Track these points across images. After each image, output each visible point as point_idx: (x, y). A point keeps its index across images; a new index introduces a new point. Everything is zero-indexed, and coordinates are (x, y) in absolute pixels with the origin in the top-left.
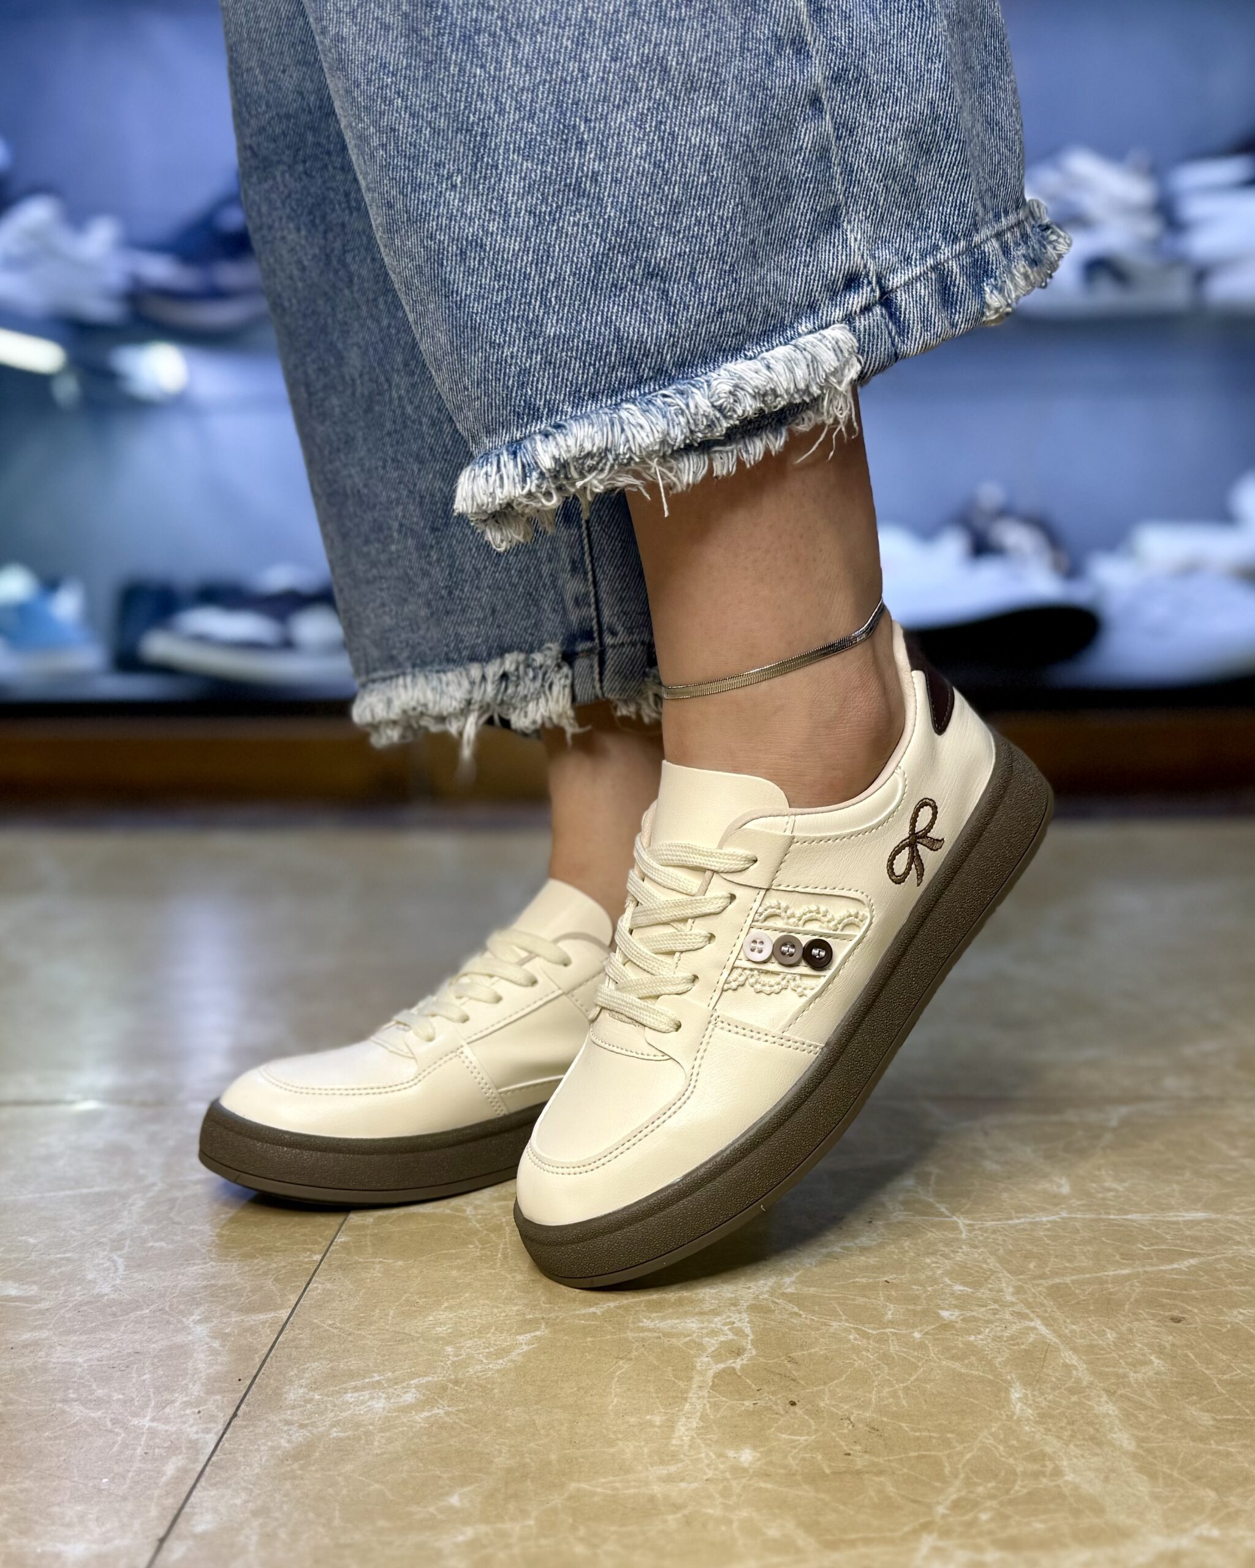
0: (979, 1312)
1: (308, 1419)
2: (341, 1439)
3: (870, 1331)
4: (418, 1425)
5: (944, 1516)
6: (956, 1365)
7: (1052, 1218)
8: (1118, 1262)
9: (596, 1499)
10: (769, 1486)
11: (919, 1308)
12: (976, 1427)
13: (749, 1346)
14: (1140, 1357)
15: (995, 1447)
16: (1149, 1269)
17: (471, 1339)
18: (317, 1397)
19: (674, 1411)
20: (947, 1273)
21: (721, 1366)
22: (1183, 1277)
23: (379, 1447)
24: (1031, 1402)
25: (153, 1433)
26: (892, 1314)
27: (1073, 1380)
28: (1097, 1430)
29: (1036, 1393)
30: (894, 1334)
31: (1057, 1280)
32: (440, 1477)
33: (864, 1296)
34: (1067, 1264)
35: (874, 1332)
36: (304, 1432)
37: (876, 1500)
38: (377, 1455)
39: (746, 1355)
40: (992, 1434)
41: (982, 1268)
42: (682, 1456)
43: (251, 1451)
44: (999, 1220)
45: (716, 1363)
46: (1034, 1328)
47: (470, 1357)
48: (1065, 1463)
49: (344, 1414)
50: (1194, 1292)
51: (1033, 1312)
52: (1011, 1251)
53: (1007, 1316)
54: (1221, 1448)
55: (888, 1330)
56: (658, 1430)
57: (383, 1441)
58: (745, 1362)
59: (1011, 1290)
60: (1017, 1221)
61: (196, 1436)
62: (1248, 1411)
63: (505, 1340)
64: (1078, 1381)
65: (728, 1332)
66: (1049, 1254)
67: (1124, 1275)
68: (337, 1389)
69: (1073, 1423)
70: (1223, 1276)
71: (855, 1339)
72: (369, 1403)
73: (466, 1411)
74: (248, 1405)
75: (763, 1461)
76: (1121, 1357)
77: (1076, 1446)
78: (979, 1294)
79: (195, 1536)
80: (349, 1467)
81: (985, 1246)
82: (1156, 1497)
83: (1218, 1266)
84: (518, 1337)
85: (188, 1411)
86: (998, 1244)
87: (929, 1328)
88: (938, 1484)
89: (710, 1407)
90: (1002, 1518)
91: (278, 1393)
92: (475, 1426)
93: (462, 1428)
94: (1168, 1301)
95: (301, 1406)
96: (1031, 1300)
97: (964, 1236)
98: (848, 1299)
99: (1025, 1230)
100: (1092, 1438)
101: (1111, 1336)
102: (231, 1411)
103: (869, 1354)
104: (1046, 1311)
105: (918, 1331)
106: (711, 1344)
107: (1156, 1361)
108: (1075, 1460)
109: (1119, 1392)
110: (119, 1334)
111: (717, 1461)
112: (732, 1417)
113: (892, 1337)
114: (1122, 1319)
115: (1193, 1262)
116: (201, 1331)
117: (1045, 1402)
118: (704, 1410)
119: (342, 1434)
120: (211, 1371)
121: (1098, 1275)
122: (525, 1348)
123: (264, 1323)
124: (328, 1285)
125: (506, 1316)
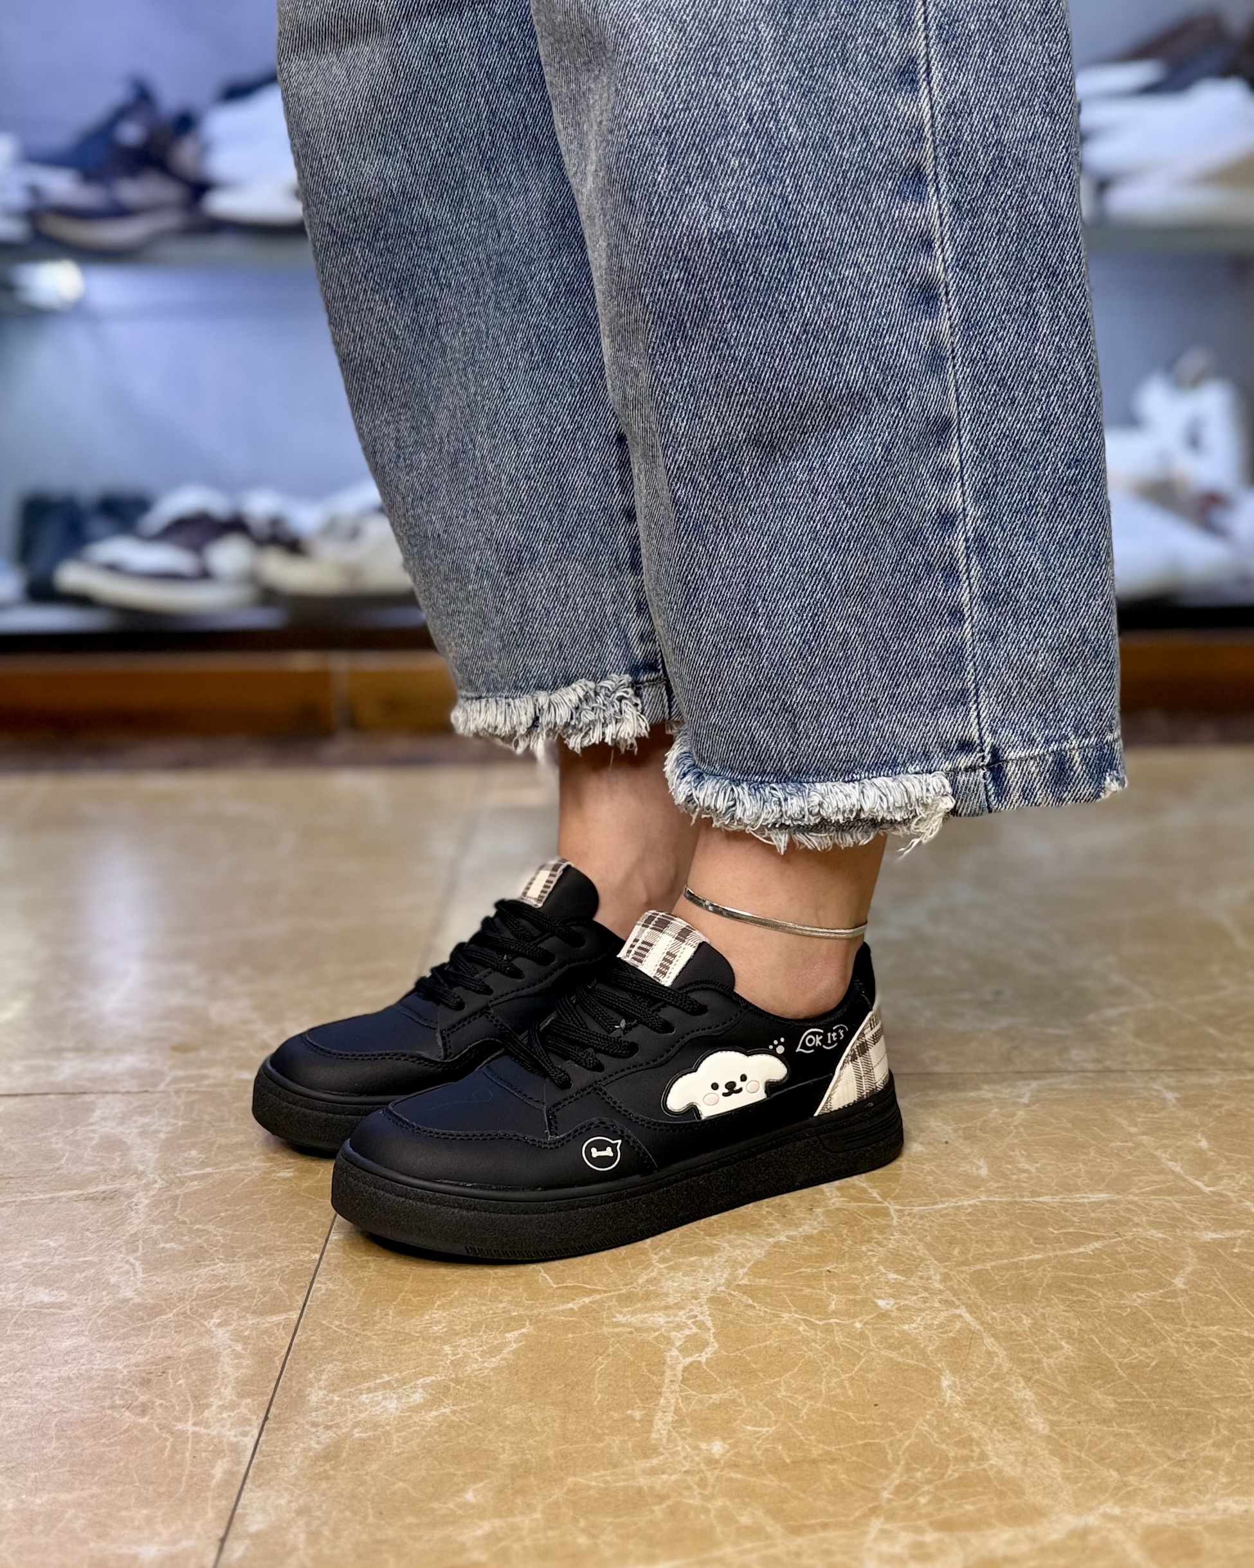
0: (911, 1301)
1: (332, 1421)
2: (363, 1440)
3: (817, 1322)
4: (429, 1425)
5: (889, 1501)
6: (893, 1355)
7: (972, 1202)
8: (1032, 1246)
9: (592, 1492)
10: (739, 1476)
11: (858, 1298)
12: (913, 1415)
13: (712, 1340)
14: (1052, 1342)
15: (930, 1434)
16: (1059, 1253)
17: (465, 1337)
18: (337, 1399)
19: (651, 1406)
20: (884, 1261)
21: (689, 1360)
22: (1089, 1261)
23: (398, 1447)
24: (959, 1389)
25: (197, 1437)
26: (836, 1305)
27: (995, 1366)
28: (1016, 1415)
29: (963, 1380)
30: (838, 1324)
31: (979, 1267)
32: (454, 1475)
33: (809, 1286)
34: (987, 1250)
35: (821, 1323)
36: (330, 1433)
37: (831, 1487)
38: (397, 1455)
39: (709, 1350)
40: (927, 1421)
41: (912, 1255)
42: (661, 1449)
43: (287, 1453)
44: (926, 1205)
45: (684, 1358)
46: (960, 1316)
47: (466, 1355)
48: (990, 1448)
49: (363, 1415)
50: (1098, 1275)
51: (958, 1299)
52: (938, 1237)
53: (937, 1305)
54: (1122, 1430)
55: (832, 1321)
56: (638, 1425)
57: (401, 1440)
58: (709, 1355)
59: (938, 1277)
60: (942, 1206)
61: (234, 1440)
62: (1145, 1394)
63: (495, 1338)
64: (999, 1367)
65: (692, 1326)
66: (971, 1240)
67: (1037, 1260)
68: (353, 1390)
69: (995, 1409)
70: (1123, 1259)
71: (805, 1330)
72: (383, 1404)
73: (469, 1410)
74: (278, 1407)
75: (732, 1452)
76: (1036, 1343)
77: (999, 1431)
78: (911, 1283)
79: (250, 1536)
80: (374, 1467)
81: (914, 1233)
82: (1067, 1478)
83: (1119, 1249)
84: (507, 1335)
85: (225, 1415)
86: (926, 1230)
87: (869, 1317)
88: (883, 1471)
89: (683, 1401)
90: (937, 1500)
91: (301, 1397)
92: (479, 1425)
93: (468, 1426)
94: (1076, 1286)
95: (323, 1408)
96: (956, 1287)
97: (895, 1223)
98: (796, 1290)
99: (949, 1215)
100: (1012, 1423)
101: (1027, 1322)
102: (263, 1415)
103: (817, 1346)
104: (969, 1298)
105: (861, 1321)
106: (678, 1337)
107: (1066, 1346)
108: (998, 1445)
109: (1035, 1378)
110: (150, 1339)
111: (693, 1453)
112: (701, 1410)
113: (837, 1328)
114: (1036, 1304)
115: (1097, 1245)
116: (222, 1335)
117: (971, 1389)
118: (678, 1403)
119: (363, 1435)
120: (239, 1374)
121: (1015, 1260)
122: (515, 1346)
123: (278, 1325)
124: (331, 1286)
125: (494, 1313)
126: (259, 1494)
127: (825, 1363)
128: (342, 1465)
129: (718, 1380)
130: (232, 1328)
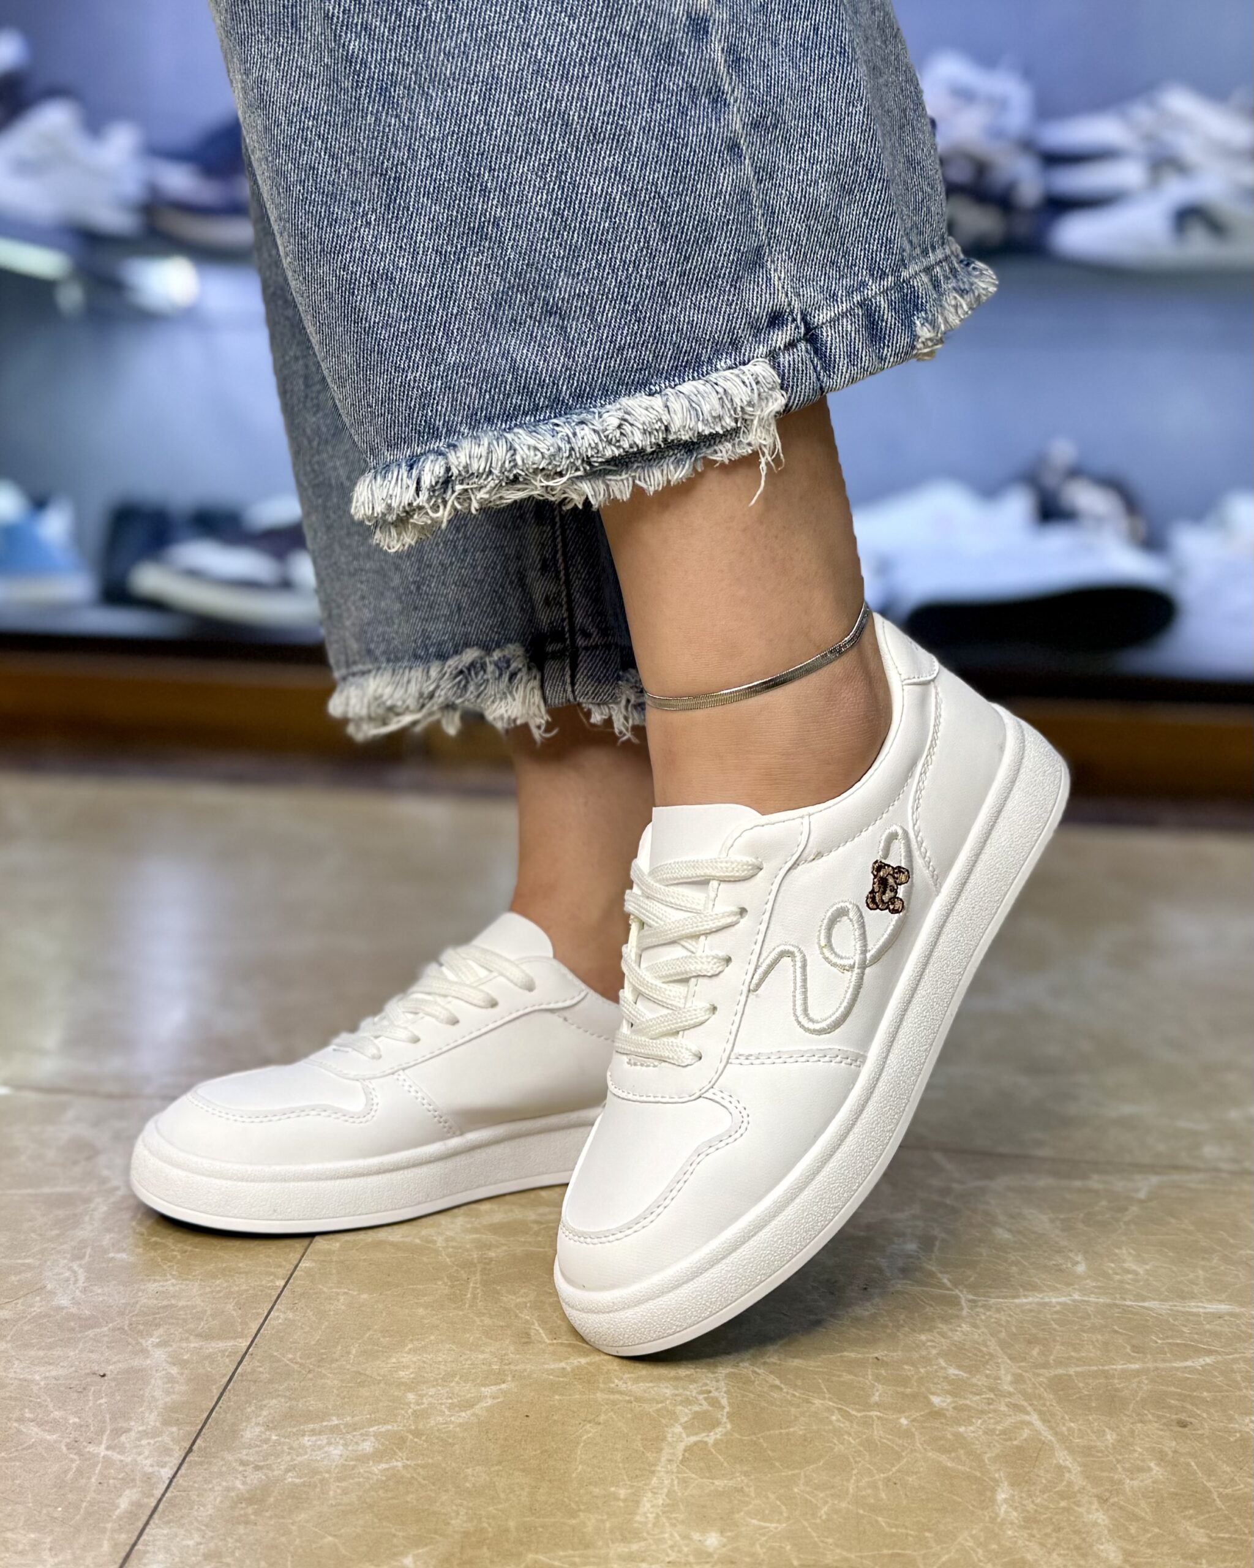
0: (973, 1401)
1: (264, 1461)
2: (296, 1485)
3: (854, 1413)
4: (375, 1477)
6: (943, 1458)
7: (1063, 1299)
8: (1128, 1355)
11: (908, 1391)
12: (956, 1528)
13: (724, 1420)
14: (1139, 1462)
15: (974, 1550)
16: (1160, 1365)
17: (434, 1387)
18: (274, 1438)
19: (640, 1485)
20: (945, 1354)
21: (694, 1439)
22: (1196, 1377)
23: (335, 1498)
24: (1017, 1504)
25: (108, 1462)
26: (880, 1396)
27: (1065, 1483)
28: (1083, 1540)
29: (1024, 1495)
30: (879, 1418)
31: (1060, 1371)
32: (394, 1535)
33: (851, 1373)
34: (1073, 1354)
35: (859, 1415)
36: (260, 1475)
38: (332, 1506)
39: (720, 1430)
40: (972, 1537)
41: (980, 1351)
42: (645, 1534)
43: (205, 1491)
44: (1005, 1297)
45: (688, 1436)
46: (1029, 1423)
47: (431, 1406)
50: (1205, 1394)
51: (1031, 1405)
52: (1014, 1335)
53: (1003, 1408)
55: (873, 1414)
56: (621, 1504)
57: (339, 1491)
58: (718, 1436)
59: (1009, 1378)
60: (1025, 1300)
61: (150, 1470)
62: (1247, 1531)
63: (469, 1391)
64: (1070, 1484)
65: (703, 1402)
66: (1055, 1341)
67: (1133, 1370)
68: (294, 1430)
69: (1059, 1530)
70: (1239, 1378)
71: (838, 1420)
72: (326, 1449)
73: (423, 1467)
74: (205, 1441)
75: (729, 1547)
76: (1118, 1461)
77: (1059, 1555)
78: (974, 1380)
80: (303, 1516)
81: (987, 1327)
83: (1235, 1367)
84: (483, 1389)
85: (144, 1442)
86: (1001, 1326)
87: (918, 1414)
89: (678, 1483)
91: (234, 1432)
92: (434, 1484)
93: (420, 1483)
94: (1177, 1403)
95: (257, 1446)
96: (1030, 1391)
97: (964, 1313)
98: (834, 1375)
99: (1031, 1311)
100: (1078, 1548)
101: (1110, 1437)
102: (187, 1445)
103: (851, 1439)
104: (1044, 1405)
105: (907, 1418)
106: (684, 1413)
107: (1156, 1469)
109: (1112, 1500)
110: (77, 1352)
111: (681, 1542)
112: (700, 1496)
113: (876, 1422)
114: (1125, 1418)
115: (1209, 1360)
116: (159, 1355)
117: (1032, 1506)
118: (672, 1485)
119: (297, 1481)
120: (168, 1399)
121: (1106, 1368)
122: (490, 1402)
123: (223, 1351)
124: (290, 1315)
125: (472, 1364)
126: (165, 1532)
127: (858, 1459)
128: (267, 1511)
129: (725, 1464)
130: (171, 1349)
